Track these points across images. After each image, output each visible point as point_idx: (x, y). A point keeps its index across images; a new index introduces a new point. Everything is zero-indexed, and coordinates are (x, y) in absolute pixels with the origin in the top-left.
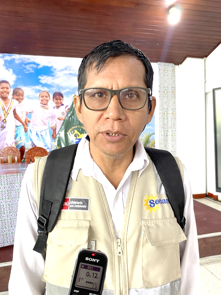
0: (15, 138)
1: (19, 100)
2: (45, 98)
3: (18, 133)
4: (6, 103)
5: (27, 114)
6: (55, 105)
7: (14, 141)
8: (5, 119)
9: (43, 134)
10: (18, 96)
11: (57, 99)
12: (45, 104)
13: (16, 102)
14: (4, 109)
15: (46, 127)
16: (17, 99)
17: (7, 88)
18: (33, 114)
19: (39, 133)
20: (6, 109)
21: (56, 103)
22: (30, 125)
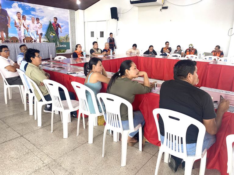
1: (25, 20)
2: (33, 20)
3: (25, 32)
4: (20, 21)
5: (28, 25)
6: (37, 23)
7: (24, 35)
8: (20, 27)
9: (34, 33)
10: (24, 18)
12: (33, 22)
13: (23, 21)
14: (19, 23)
15: (34, 31)
16: (24, 20)
17: (20, 15)
18: (30, 26)
19: (32, 33)
21: (37, 22)
22: (29, 29)
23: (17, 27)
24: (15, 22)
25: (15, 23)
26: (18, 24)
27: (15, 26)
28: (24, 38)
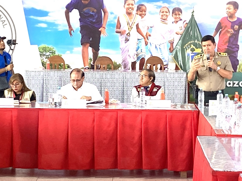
1: (142, 15)
2: (165, 13)
3: (139, 46)
4: (131, 18)
5: (148, 28)
6: (174, 20)
7: (136, 53)
10: (141, 12)
11: (176, 15)
12: (164, 20)
13: (139, 17)
14: (128, 24)
15: (164, 41)
17: (132, 5)
18: (153, 29)
22: (150, 38)
23: (121, 33)
24: (118, 21)
25: (119, 26)
27: (117, 32)
28: (134, 59)
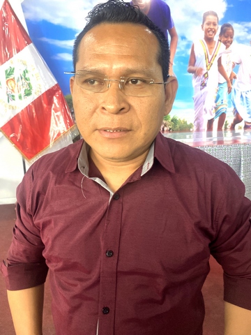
0: (216, 102)
1: (227, 44)
3: (220, 94)
4: (211, 48)
5: (233, 66)
7: (214, 105)
8: (207, 73)
10: (226, 37)
13: (222, 46)
14: (207, 57)
16: (225, 43)
17: (214, 24)
18: (241, 67)
19: (244, 95)
20: (210, 57)
22: (236, 82)
23: (196, 73)
24: (193, 52)
25: (193, 60)
26: (201, 63)
27: (190, 71)
28: (211, 114)
